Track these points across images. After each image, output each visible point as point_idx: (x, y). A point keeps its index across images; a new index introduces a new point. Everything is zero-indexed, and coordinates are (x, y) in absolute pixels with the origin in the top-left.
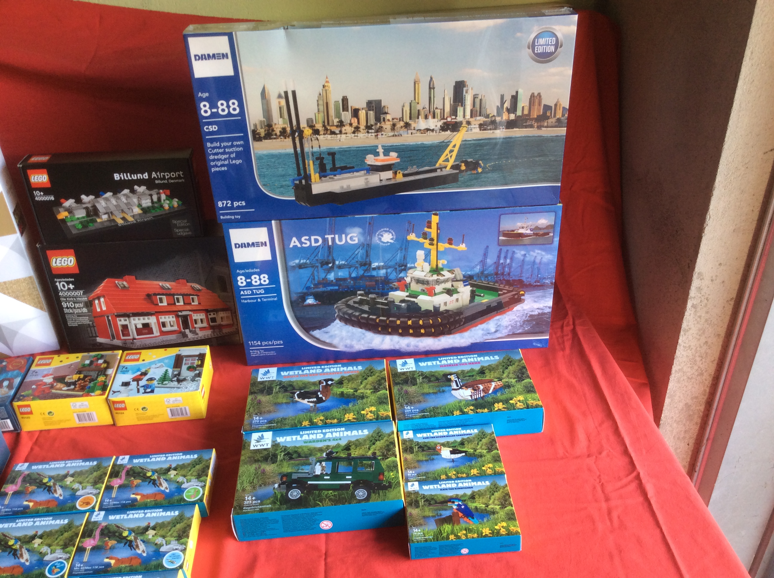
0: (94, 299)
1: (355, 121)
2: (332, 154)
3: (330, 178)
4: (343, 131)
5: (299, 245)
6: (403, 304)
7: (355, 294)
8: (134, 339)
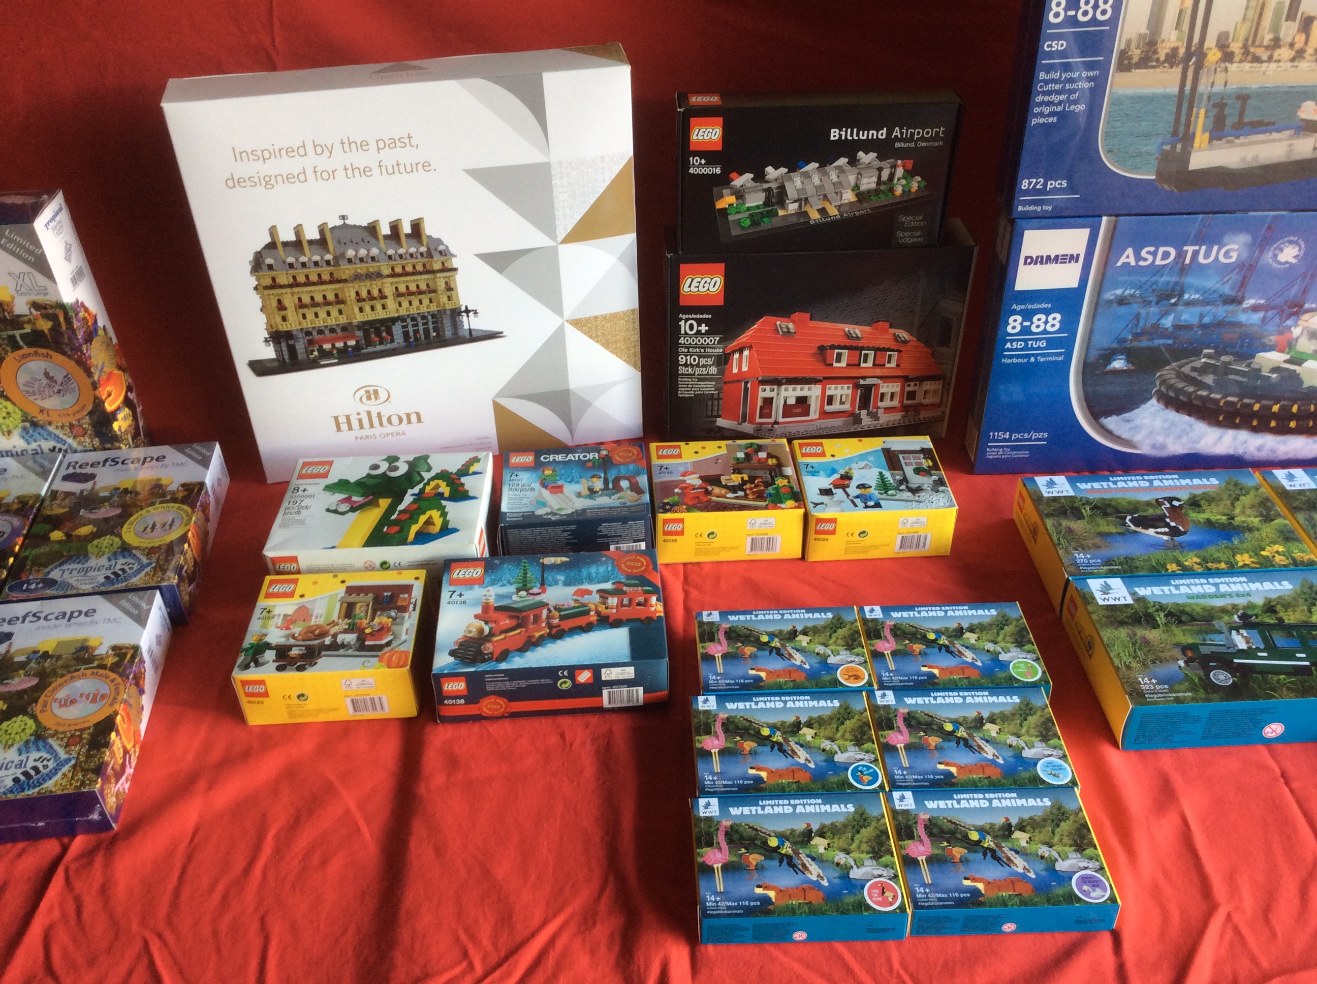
0: (733, 352)
1: (1300, 39)
2: (1243, 98)
3: (1228, 142)
4: (1275, 57)
5: (1133, 263)
6: (1275, 376)
7: (1197, 353)
8: (776, 423)
